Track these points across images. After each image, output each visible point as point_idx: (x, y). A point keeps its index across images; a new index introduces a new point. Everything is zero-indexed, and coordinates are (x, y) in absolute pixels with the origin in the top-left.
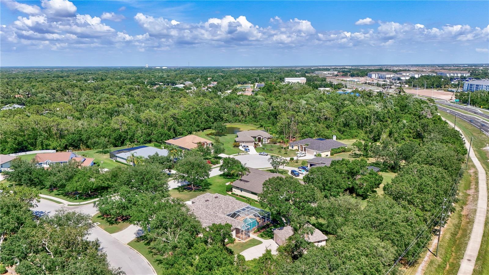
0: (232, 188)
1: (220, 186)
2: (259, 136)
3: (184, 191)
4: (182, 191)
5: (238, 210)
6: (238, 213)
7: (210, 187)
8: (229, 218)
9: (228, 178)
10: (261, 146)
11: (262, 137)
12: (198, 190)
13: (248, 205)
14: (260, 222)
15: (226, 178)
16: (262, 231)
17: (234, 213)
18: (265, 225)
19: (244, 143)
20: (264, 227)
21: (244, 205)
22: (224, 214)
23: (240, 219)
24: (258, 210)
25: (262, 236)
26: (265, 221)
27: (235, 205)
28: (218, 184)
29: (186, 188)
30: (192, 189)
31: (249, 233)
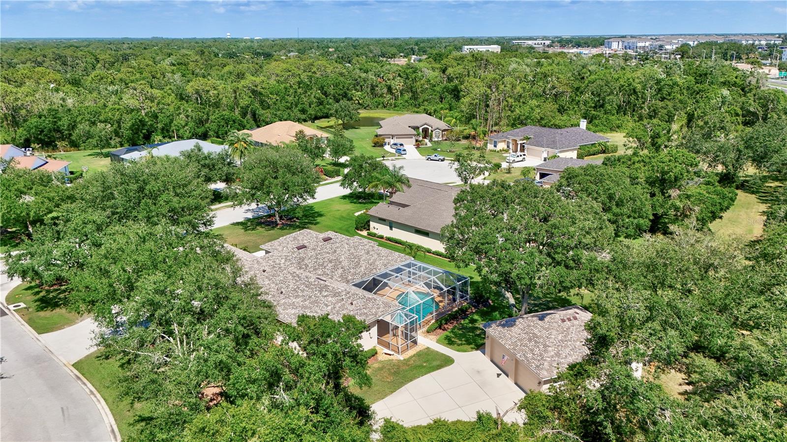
0: (369, 221)
1: (342, 218)
2: (426, 126)
3: (258, 228)
4: (253, 229)
5: (383, 271)
6: (385, 280)
7: (319, 219)
8: (361, 292)
9: (360, 203)
10: (429, 144)
11: (430, 128)
12: (290, 226)
13: (411, 260)
14: (441, 301)
15: (355, 203)
16: (450, 326)
17: (374, 279)
18: (456, 311)
19: (394, 138)
20: (454, 317)
21: (399, 259)
22: (348, 282)
23: (390, 293)
24: (436, 273)
25: (450, 342)
26: (454, 300)
27: (375, 260)
28: (338, 214)
29: (263, 223)
30: (277, 225)
31: (413, 334)
